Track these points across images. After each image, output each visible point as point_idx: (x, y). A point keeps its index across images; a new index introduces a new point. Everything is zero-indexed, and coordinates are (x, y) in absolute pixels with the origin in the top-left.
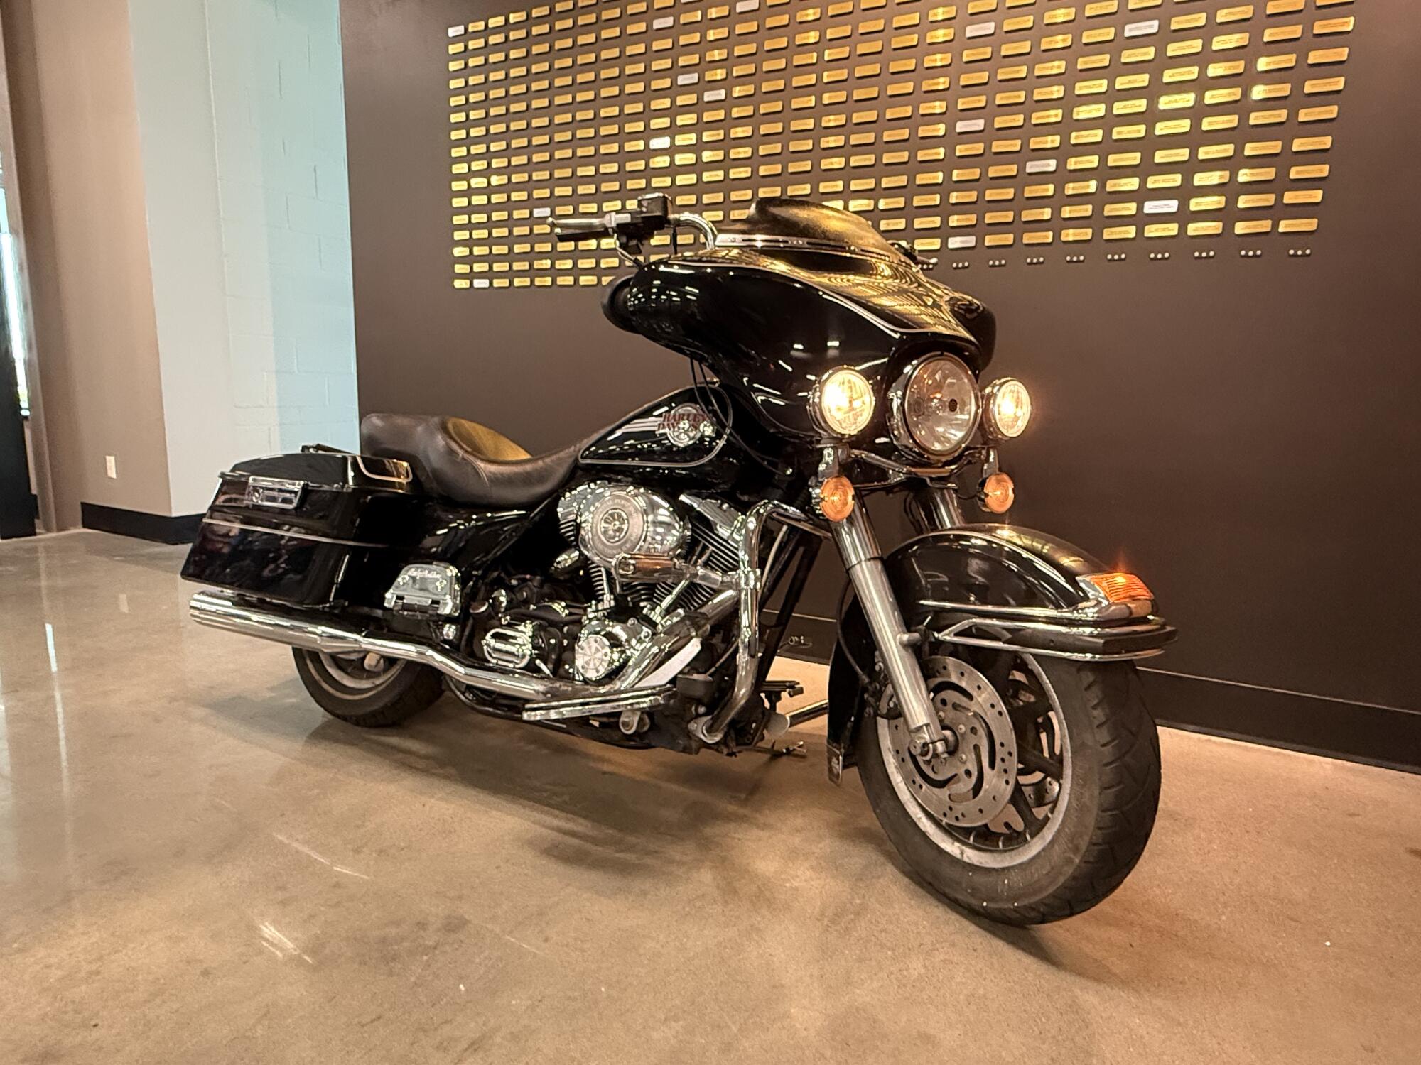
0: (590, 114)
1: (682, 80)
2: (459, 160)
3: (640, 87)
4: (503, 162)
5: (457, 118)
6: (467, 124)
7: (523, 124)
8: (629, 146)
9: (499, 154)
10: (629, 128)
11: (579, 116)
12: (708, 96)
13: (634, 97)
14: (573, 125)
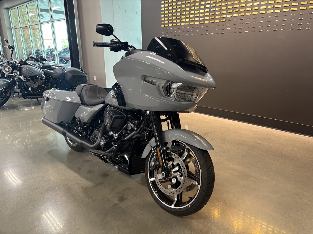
0: (189, 13)
1: (207, 6)
2: (163, 21)
3: (198, 7)
4: (172, 21)
5: (163, 12)
6: (165, 14)
7: (175, 14)
8: (196, 19)
9: (171, 20)
10: (196, 15)
11: (187, 13)
12: (211, 10)
13: (197, 10)
14: (185, 15)
